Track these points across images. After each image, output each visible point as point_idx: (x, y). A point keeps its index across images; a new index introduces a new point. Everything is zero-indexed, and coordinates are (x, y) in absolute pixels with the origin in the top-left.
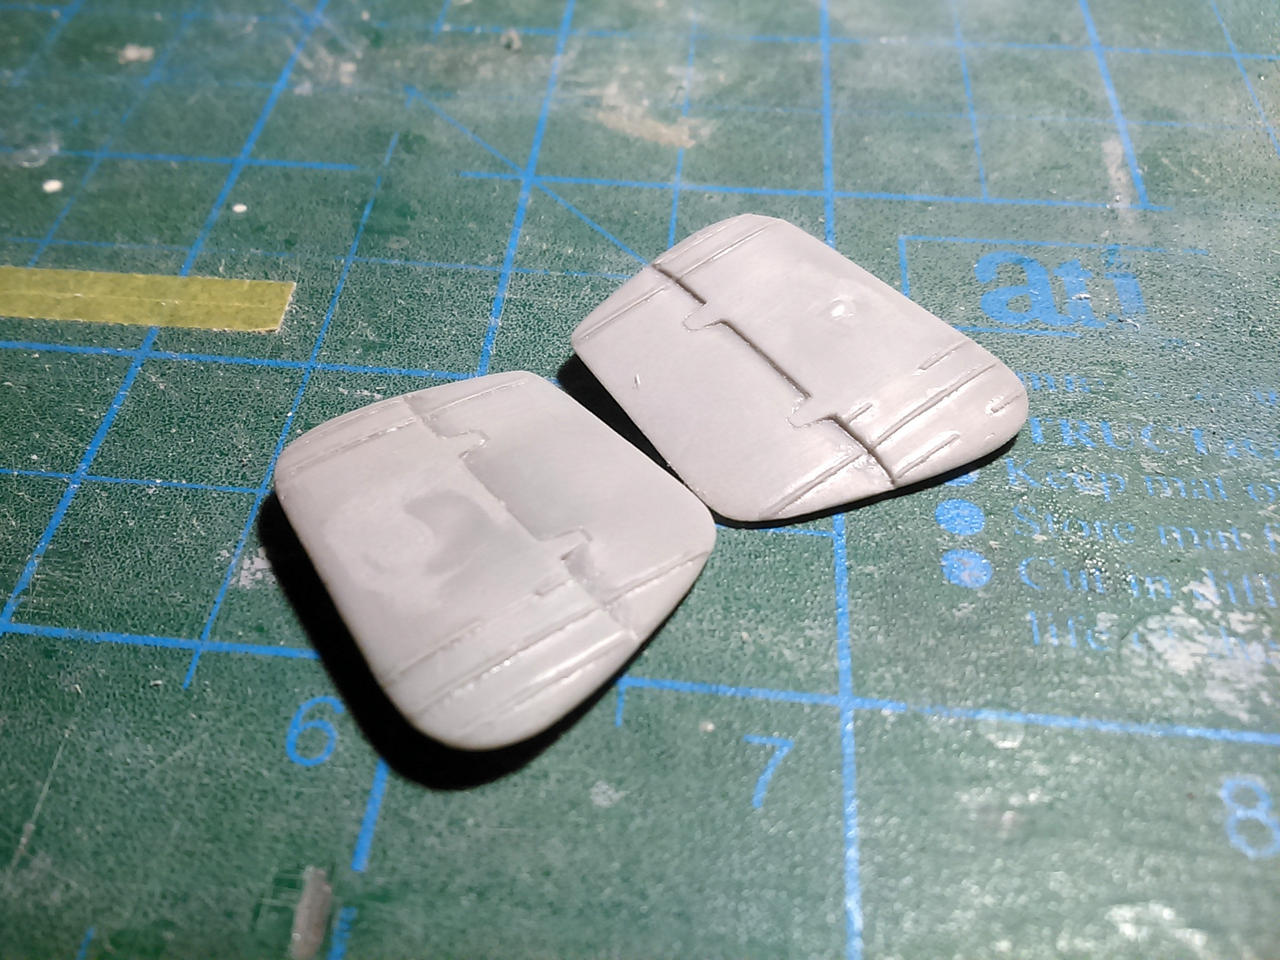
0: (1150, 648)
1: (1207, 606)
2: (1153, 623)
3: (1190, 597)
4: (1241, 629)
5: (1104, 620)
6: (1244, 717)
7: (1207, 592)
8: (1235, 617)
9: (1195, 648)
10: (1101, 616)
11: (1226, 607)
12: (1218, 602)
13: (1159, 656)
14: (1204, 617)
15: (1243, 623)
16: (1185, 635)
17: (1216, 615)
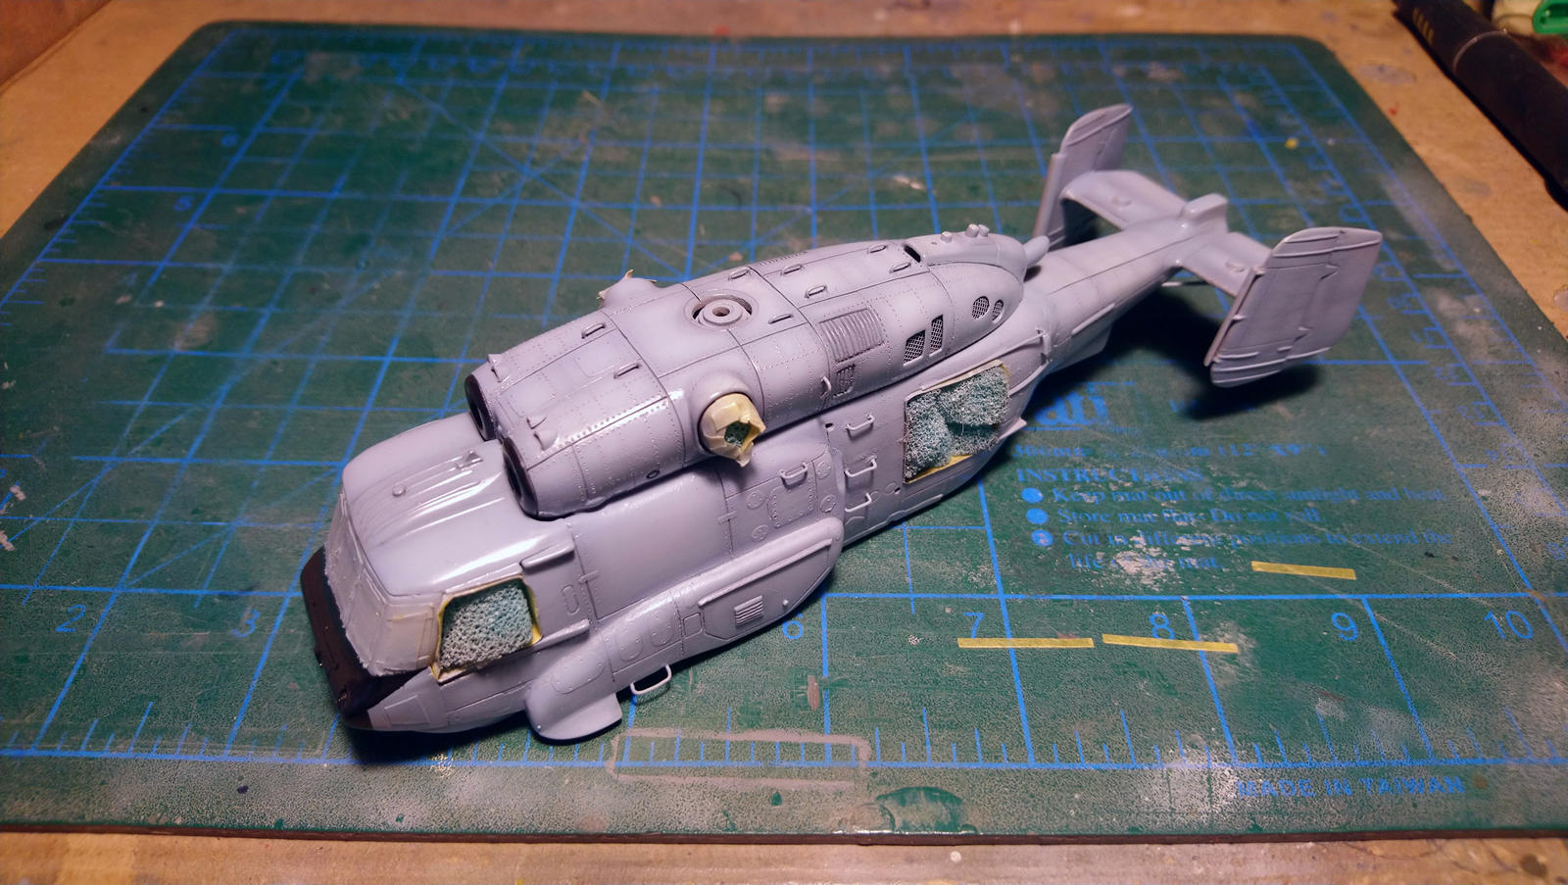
0: (1120, 566)
1: (1141, 546)
2: (1119, 555)
3: (1133, 543)
4: (1154, 555)
5: (1100, 555)
6: (1157, 589)
7: (1140, 540)
8: (1152, 550)
9: (1136, 564)
10: (1098, 553)
11: (1147, 547)
12: (1145, 544)
13: (1122, 568)
14: (1140, 551)
15: (1155, 552)
16: (1131, 558)
17: (1144, 550)
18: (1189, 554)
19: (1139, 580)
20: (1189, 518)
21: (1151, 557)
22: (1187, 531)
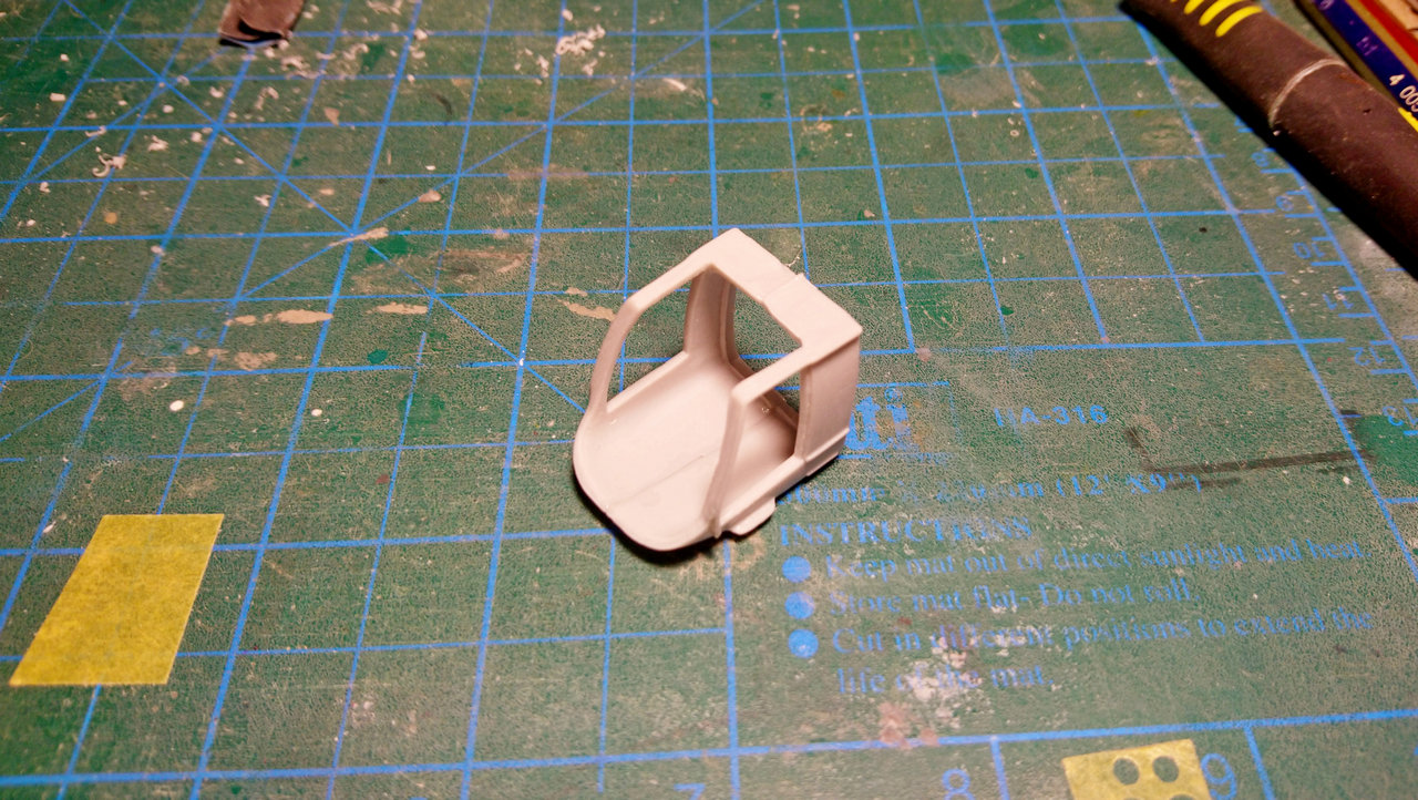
0: (908, 686)
1: (940, 651)
2: (909, 668)
3: (929, 647)
4: (957, 665)
6: (956, 726)
7: (939, 643)
8: (954, 657)
9: (931, 683)
11: (949, 652)
12: (946, 647)
13: (912, 691)
14: (937, 659)
15: (960, 660)
16: (925, 673)
17: (945, 657)
18: (1005, 662)
19: (933, 710)
20: (1009, 599)
21: (953, 669)
22: (1005, 623)
